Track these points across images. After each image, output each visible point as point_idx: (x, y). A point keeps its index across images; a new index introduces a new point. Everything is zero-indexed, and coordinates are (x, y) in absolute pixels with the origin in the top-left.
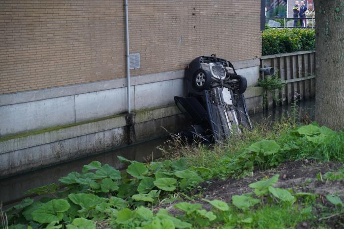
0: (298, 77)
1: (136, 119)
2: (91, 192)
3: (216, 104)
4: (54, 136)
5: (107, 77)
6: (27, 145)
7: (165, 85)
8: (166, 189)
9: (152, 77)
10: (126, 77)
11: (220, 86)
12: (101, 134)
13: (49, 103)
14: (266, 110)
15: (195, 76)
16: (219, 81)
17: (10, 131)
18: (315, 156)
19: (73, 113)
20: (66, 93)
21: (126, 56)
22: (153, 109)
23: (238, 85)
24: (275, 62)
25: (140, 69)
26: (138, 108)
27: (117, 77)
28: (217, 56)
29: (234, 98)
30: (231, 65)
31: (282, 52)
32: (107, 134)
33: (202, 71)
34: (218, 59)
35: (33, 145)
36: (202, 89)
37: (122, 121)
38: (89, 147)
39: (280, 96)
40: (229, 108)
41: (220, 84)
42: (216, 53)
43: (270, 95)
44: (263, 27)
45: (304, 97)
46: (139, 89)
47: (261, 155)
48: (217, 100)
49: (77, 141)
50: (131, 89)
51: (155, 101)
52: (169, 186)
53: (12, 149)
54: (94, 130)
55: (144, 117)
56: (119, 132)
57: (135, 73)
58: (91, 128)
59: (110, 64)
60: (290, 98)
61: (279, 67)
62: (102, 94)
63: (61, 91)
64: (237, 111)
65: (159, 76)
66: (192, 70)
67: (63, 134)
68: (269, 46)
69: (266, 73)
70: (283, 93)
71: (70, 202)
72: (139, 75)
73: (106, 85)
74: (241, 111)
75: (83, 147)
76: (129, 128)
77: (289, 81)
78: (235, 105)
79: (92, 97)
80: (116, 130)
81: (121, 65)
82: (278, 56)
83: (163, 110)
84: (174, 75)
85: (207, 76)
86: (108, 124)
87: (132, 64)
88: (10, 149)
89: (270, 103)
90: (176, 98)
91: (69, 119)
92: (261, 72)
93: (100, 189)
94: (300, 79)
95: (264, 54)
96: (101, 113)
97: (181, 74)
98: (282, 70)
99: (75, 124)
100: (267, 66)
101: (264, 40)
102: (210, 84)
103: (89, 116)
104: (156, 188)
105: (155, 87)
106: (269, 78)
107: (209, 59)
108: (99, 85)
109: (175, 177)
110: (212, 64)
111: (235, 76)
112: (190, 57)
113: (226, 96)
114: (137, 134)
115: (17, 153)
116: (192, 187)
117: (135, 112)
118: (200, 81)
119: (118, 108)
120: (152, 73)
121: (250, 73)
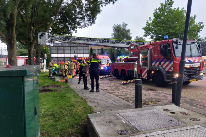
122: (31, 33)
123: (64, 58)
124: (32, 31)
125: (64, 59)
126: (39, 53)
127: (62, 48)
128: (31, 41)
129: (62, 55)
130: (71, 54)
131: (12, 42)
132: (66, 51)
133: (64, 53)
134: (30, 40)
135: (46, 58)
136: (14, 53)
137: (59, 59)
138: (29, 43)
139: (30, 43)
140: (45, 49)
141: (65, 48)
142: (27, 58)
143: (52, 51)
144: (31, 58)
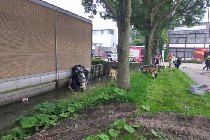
0: (100, 70)
1: (59, 82)
2: (45, 113)
3: (81, 78)
4: (34, 88)
5: (50, 71)
6: (26, 91)
7: (67, 73)
8: (71, 111)
9: (64, 71)
10: (56, 70)
11: (82, 73)
12: (49, 87)
13: (32, 78)
14: (93, 78)
15: (75, 70)
16: (81, 72)
17: (20, 87)
18: (122, 100)
19: (40, 81)
20: (38, 75)
21: (56, 65)
22: (64, 79)
23: (86, 73)
24: (95, 67)
25: (60, 69)
26: (60, 79)
27: (53, 71)
28: (81, 65)
29: (85, 76)
30: (84, 68)
31: (96, 64)
32: (51, 87)
33: (77, 69)
34: (81, 66)
35: (27, 91)
36: (77, 74)
37: (55, 83)
38: (45, 90)
39: (96, 75)
40: (84, 79)
41: (82, 72)
42: (80, 64)
43: (93, 75)
44: (92, 58)
45: (101, 75)
46: (60, 74)
47: (104, 99)
48: (81, 77)
49: (41, 89)
50: (58, 74)
51: (65, 77)
52: (72, 110)
53: (21, 93)
54: (47, 86)
55: (62, 82)
56: (54, 86)
57: (59, 69)
58: (46, 85)
59: (52, 67)
60: (98, 75)
61: (95, 68)
62: (49, 75)
63: (36, 75)
64: (86, 79)
65: (65, 70)
66: (74, 69)
67: (37, 87)
68: (93, 63)
69: (92, 70)
70: (96, 74)
71: (37, 118)
72: (60, 70)
73: (50, 73)
74: (87, 79)
75: (43, 91)
76: (57, 85)
77: (98, 71)
78: (86, 78)
79: (46, 76)
80: (53, 85)
81: (55, 67)
82: (95, 65)
83: (66, 79)
84: (70, 70)
85: (78, 70)
86: (51, 84)
87: (58, 67)
88: (20, 93)
89: (93, 77)
90: (70, 76)
91: (39, 83)
92: (91, 69)
93: (48, 112)
94: (100, 71)
95: (92, 65)
96: (49, 81)
97: (71, 70)
98: (96, 69)
99: (41, 84)
100: (93, 68)
101: (92, 61)
102: (79, 72)
103: (45, 82)
104: (68, 111)
105: (64, 73)
106: (93, 70)
107: (79, 66)
108: (48, 73)
109: (75, 107)
110: (80, 67)
111: (86, 70)
112: (74, 65)
113: (84, 75)
114: (59, 86)
115: (22, 93)
116: (80, 110)
117: (59, 80)
118: (77, 72)
119: (54, 79)
120: (63, 69)
121: (89, 69)
122: (152, 13)
123: (185, 48)
124: (153, 11)
125: (185, 50)
126: (157, 42)
127: (184, 36)
128: (151, 25)
129: (183, 46)
130: (195, 43)
131: (125, 20)
132: (188, 40)
133: (186, 43)
134: (150, 23)
135: (165, 49)
136: (126, 39)
137: (179, 50)
138: (148, 27)
139: (150, 27)
140: (163, 38)
141: (188, 36)
142: (144, 49)
143: (171, 41)
144: (149, 49)
